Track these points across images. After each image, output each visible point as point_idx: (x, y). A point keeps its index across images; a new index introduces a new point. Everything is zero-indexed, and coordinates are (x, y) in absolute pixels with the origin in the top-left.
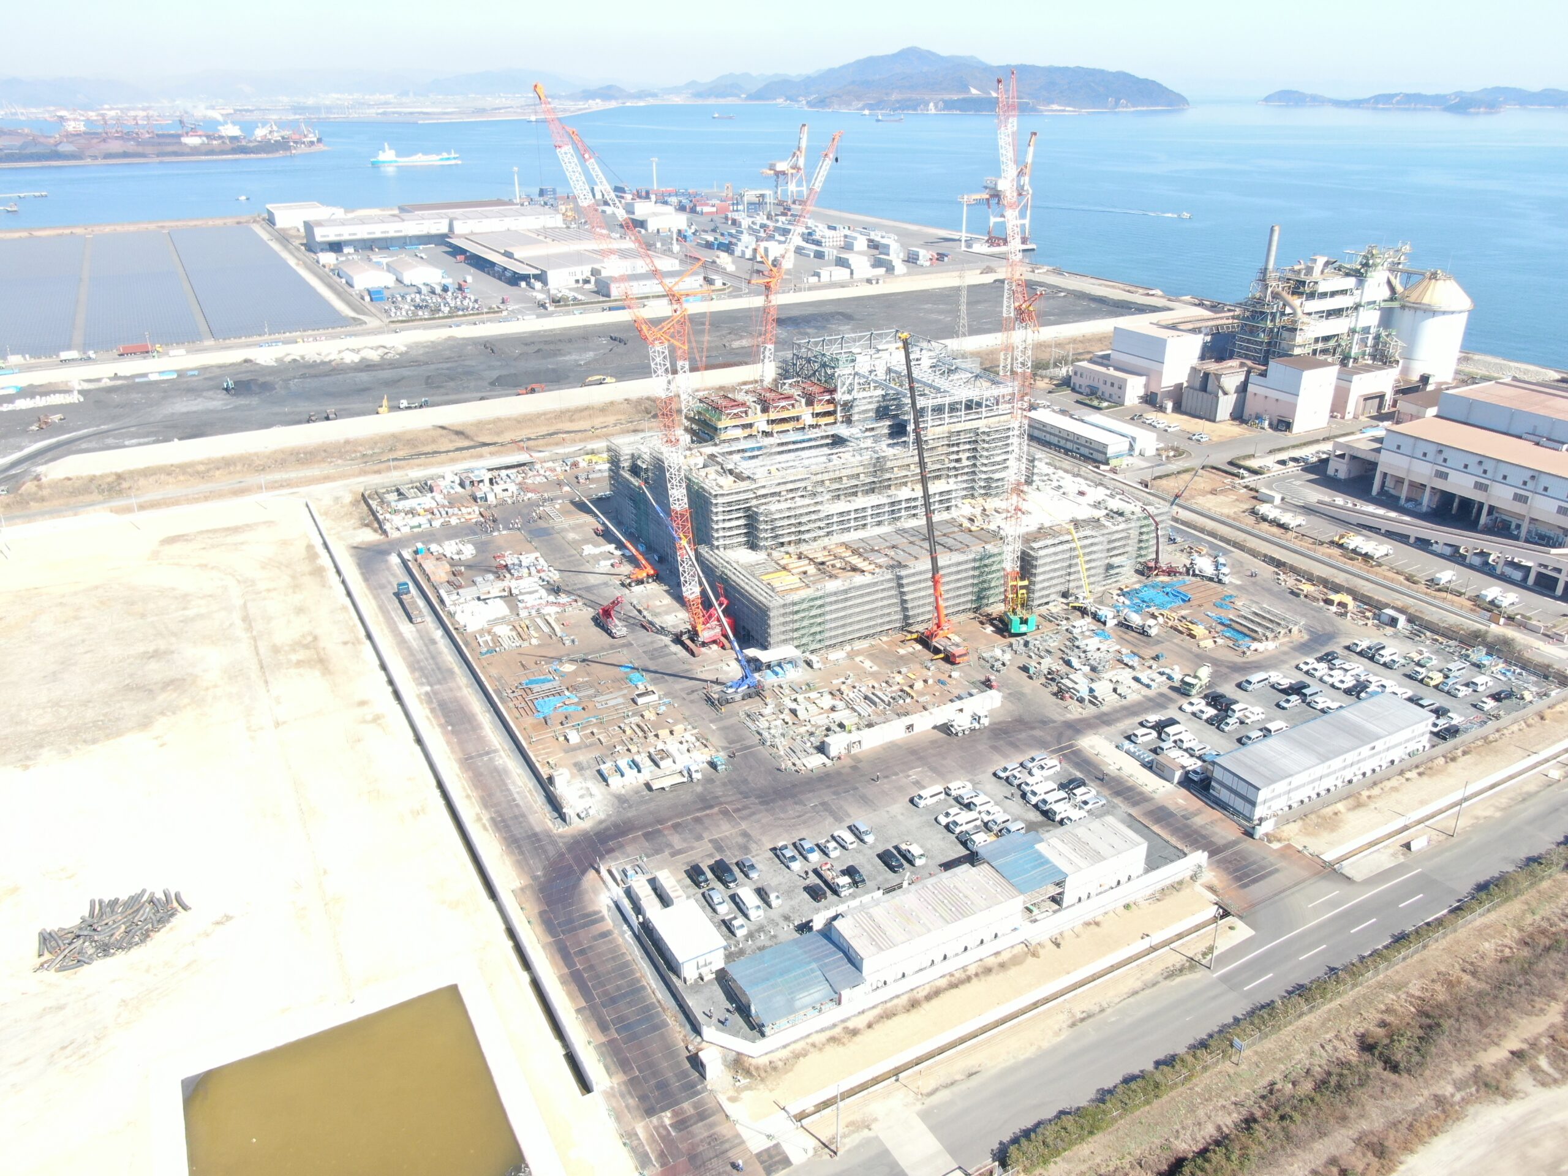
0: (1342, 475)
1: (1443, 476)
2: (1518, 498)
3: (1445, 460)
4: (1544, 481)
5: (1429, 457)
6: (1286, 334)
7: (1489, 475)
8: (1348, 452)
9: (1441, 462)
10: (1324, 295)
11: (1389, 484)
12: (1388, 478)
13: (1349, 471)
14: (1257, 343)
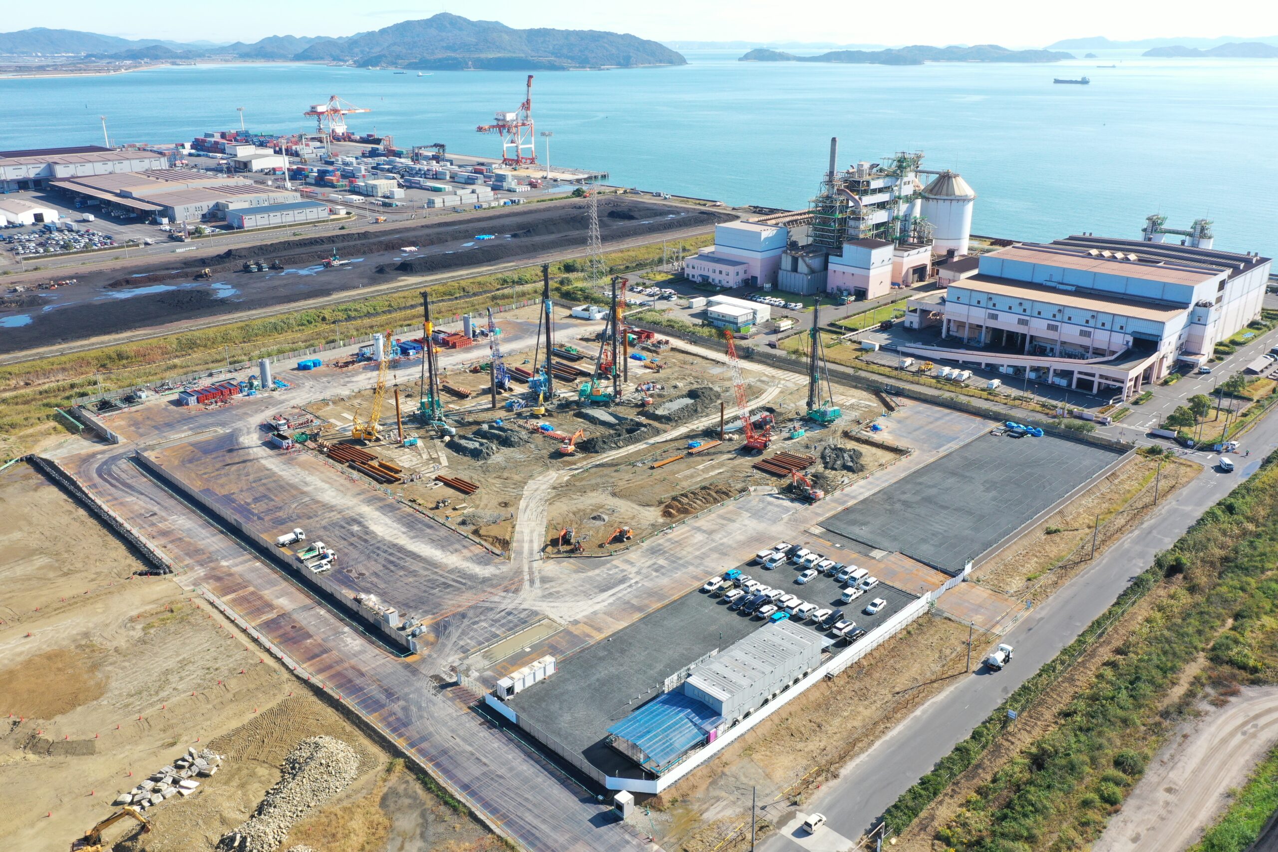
0: (916, 326)
1: (994, 317)
2: (1051, 328)
3: (994, 305)
4: (1067, 313)
5: (983, 304)
6: (852, 223)
7: (1028, 312)
8: (919, 307)
9: (991, 306)
10: (874, 191)
11: (953, 327)
12: (952, 324)
13: (921, 322)
14: (829, 231)
